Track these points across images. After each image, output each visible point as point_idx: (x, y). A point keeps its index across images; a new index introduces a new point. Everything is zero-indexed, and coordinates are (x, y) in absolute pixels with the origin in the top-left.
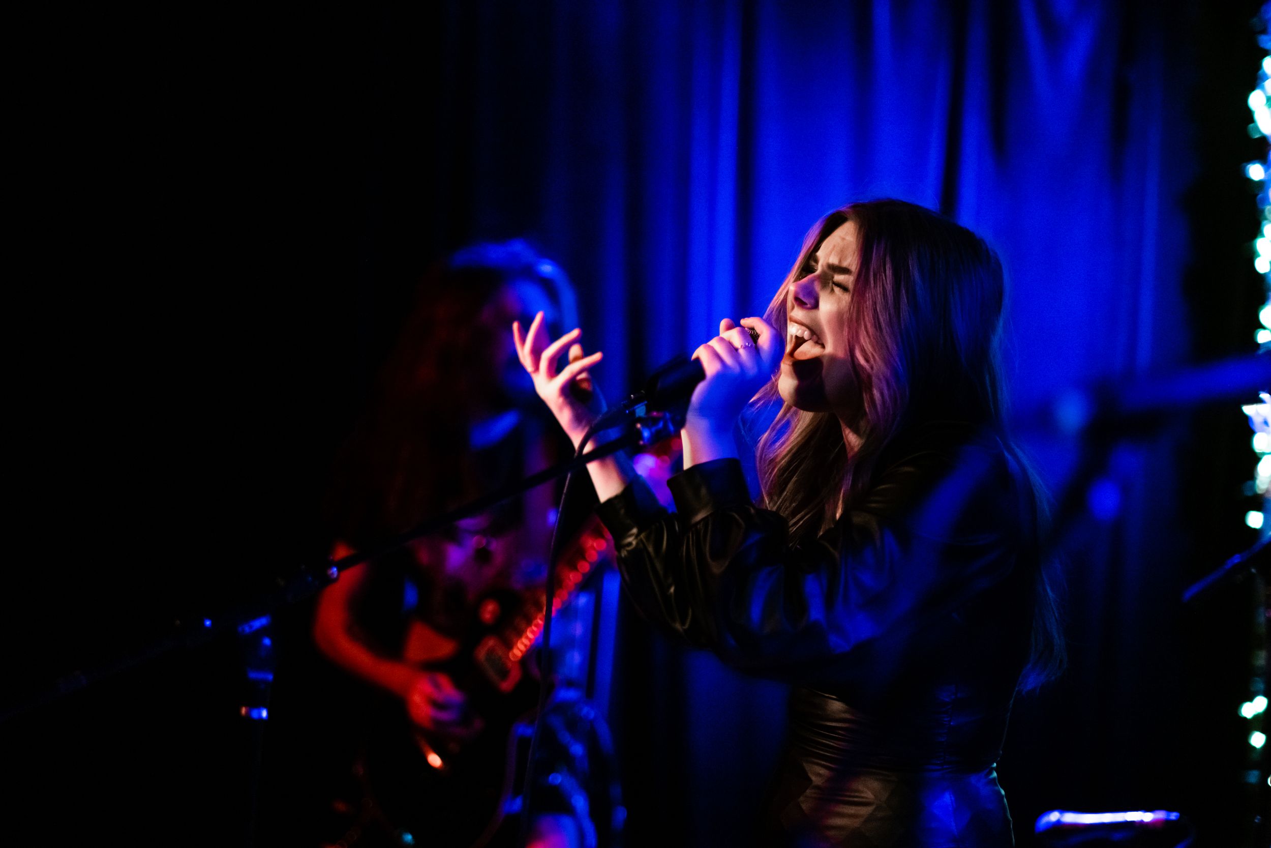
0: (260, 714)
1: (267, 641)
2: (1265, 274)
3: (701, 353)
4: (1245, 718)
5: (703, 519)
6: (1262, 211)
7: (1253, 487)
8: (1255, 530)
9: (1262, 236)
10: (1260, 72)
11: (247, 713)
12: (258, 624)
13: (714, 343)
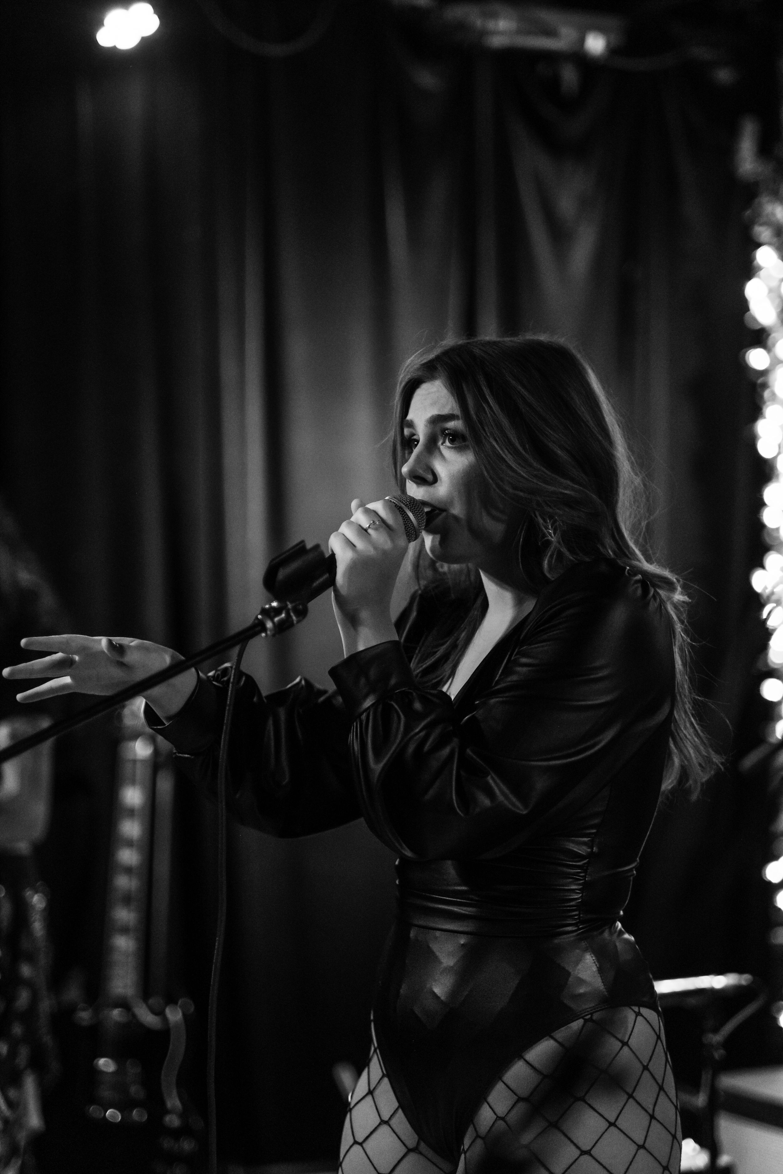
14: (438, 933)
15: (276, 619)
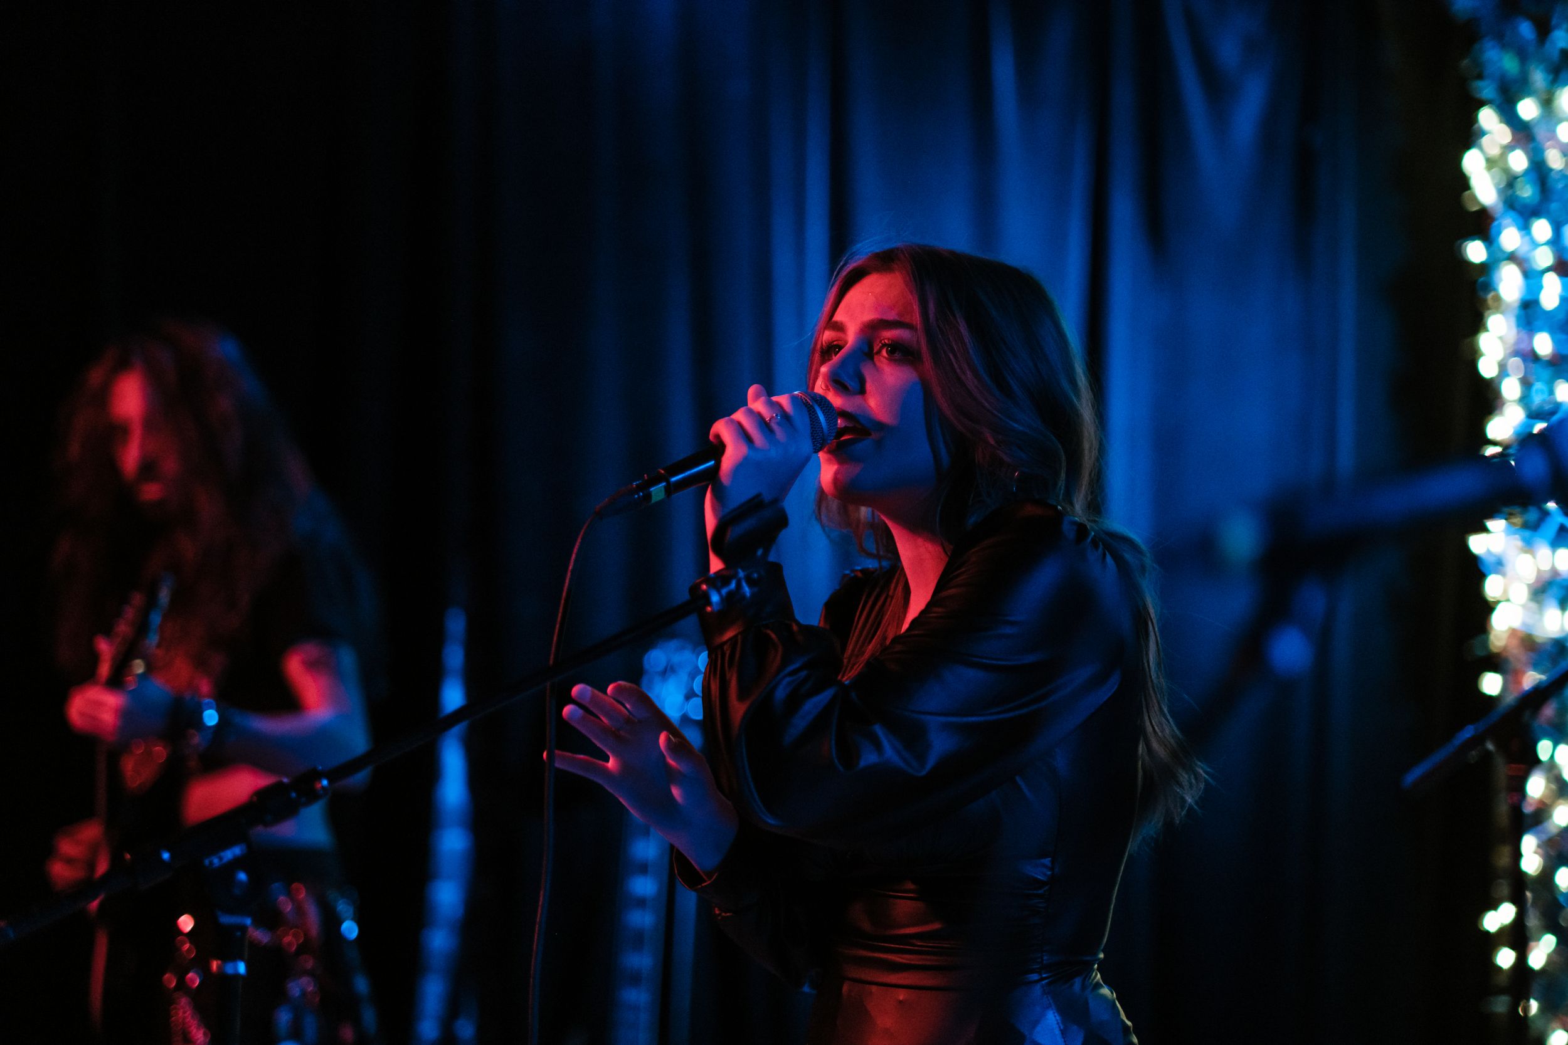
0: (236, 968)
1: (242, 876)
2: (1492, 380)
3: (722, 428)
4: (1487, 933)
5: (730, 639)
6: (1485, 301)
7: (1485, 643)
8: (1490, 697)
9: (1486, 330)
10: (1476, 126)
11: (219, 967)
12: (229, 854)
13: (739, 416)
14: (874, 988)
15: (724, 591)
